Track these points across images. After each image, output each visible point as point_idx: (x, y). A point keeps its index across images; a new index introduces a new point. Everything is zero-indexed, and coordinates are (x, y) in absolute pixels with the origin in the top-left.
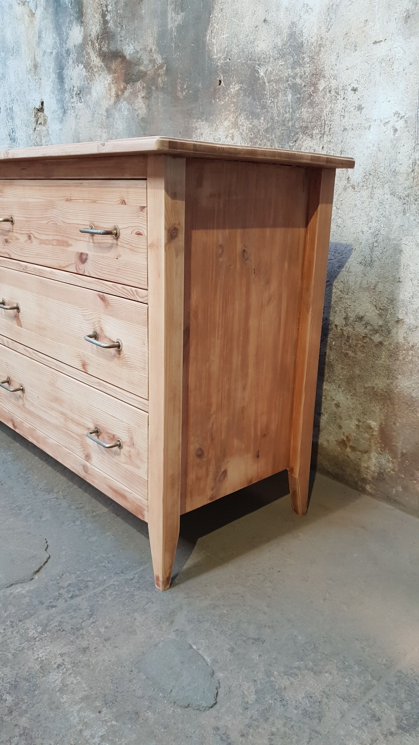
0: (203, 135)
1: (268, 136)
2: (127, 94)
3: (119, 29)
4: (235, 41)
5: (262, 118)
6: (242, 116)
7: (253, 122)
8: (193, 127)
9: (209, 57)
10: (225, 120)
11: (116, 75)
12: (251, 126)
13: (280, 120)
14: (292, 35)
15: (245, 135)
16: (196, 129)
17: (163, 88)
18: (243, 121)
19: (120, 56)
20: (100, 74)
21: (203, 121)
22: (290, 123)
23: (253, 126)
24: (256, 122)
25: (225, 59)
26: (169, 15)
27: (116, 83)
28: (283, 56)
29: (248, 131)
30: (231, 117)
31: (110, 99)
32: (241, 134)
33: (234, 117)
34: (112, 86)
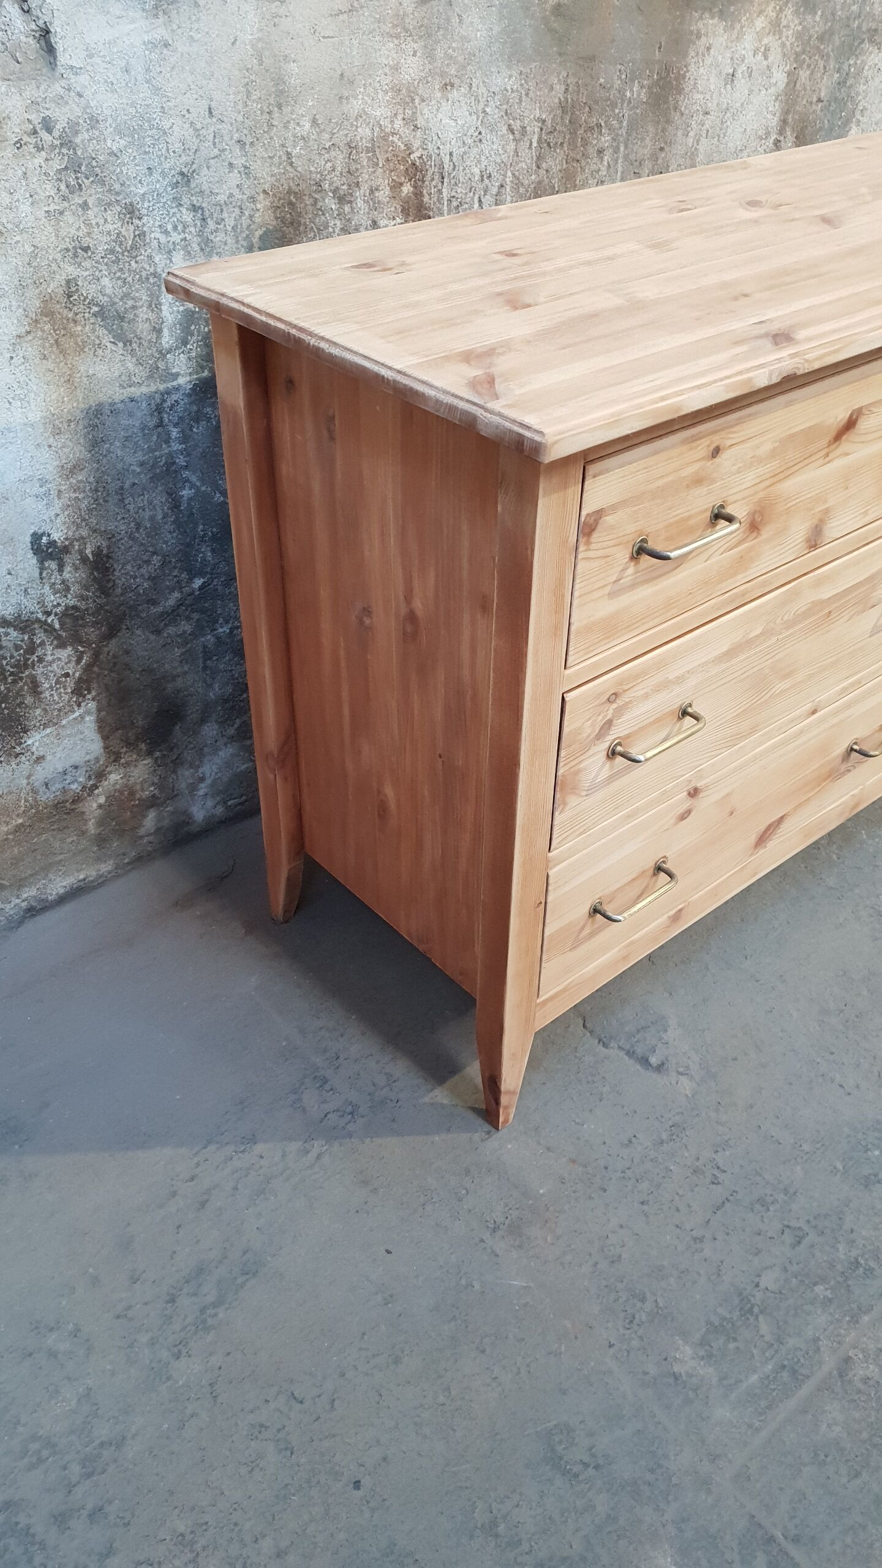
0: (712, 51)
1: (822, 47)
5: (819, 13)
6: (789, 9)
7: (805, 19)
8: (691, 32)
10: (758, 16)
12: (800, 28)
13: (844, 16)
15: (789, 48)
16: (699, 37)
18: (790, 17)
21: (712, 18)
22: (857, 22)
23: (804, 27)
24: (809, 17)
29: (794, 39)
30: (770, 9)
32: (783, 45)
33: (775, 8)
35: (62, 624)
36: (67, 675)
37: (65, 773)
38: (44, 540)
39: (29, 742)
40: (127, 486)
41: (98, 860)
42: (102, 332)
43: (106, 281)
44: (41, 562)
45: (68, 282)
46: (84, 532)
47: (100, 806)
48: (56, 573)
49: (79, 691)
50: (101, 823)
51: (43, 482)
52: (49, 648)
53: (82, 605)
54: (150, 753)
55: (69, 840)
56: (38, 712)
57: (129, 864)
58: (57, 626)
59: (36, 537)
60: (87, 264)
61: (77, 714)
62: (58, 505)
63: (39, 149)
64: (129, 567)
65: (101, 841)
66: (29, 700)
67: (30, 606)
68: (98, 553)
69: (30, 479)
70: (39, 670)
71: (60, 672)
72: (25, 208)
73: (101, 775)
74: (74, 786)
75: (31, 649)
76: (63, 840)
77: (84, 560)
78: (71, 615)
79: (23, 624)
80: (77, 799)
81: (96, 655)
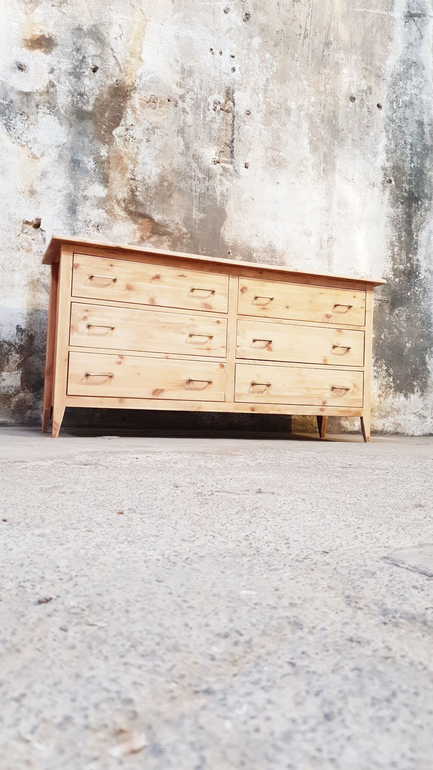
2: (152, 239)
3: (149, 204)
4: (239, 238)
9: (222, 240)
11: (143, 227)
14: (270, 245)
17: (187, 245)
19: (148, 218)
20: (124, 221)
25: (233, 243)
26: (194, 212)
27: (142, 231)
28: (266, 252)
31: (134, 238)
34: (138, 232)
35: (18, 348)
36: (16, 361)
37: (9, 387)
38: (19, 327)
39: (3, 374)
40: (42, 322)
41: (11, 417)
42: (43, 289)
43: (46, 280)
44: (18, 331)
45: (38, 278)
46: (29, 329)
47: (16, 401)
48: (20, 336)
49: (19, 366)
50: (15, 406)
51: (23, 314)
52: (14, 353)
53: (25, 346)
54: (33, 392)
55: (5, 407)
56: (7, 367)
57: (20, 423)
58: (17, 348)
59: (18, 326)
60: (43, 276)
61: (17, 372)
62: (25, 321)
63: (38, 255)
64: (38, 341)
65: (14, 412)
66: (6, 363)
67: (12, 340)
68: (32, 335)
69: (20, 313)
70: (10, 357)
71: (15, 360)
72: (33, 264)
73: (18, 392)
74: (11, 392)
75: (10, 351)
76: (4, 406)
77: (28, 335)
78: (20, 346)
79: (10, 344)
80: (10, 396)
81: (25, 359)
